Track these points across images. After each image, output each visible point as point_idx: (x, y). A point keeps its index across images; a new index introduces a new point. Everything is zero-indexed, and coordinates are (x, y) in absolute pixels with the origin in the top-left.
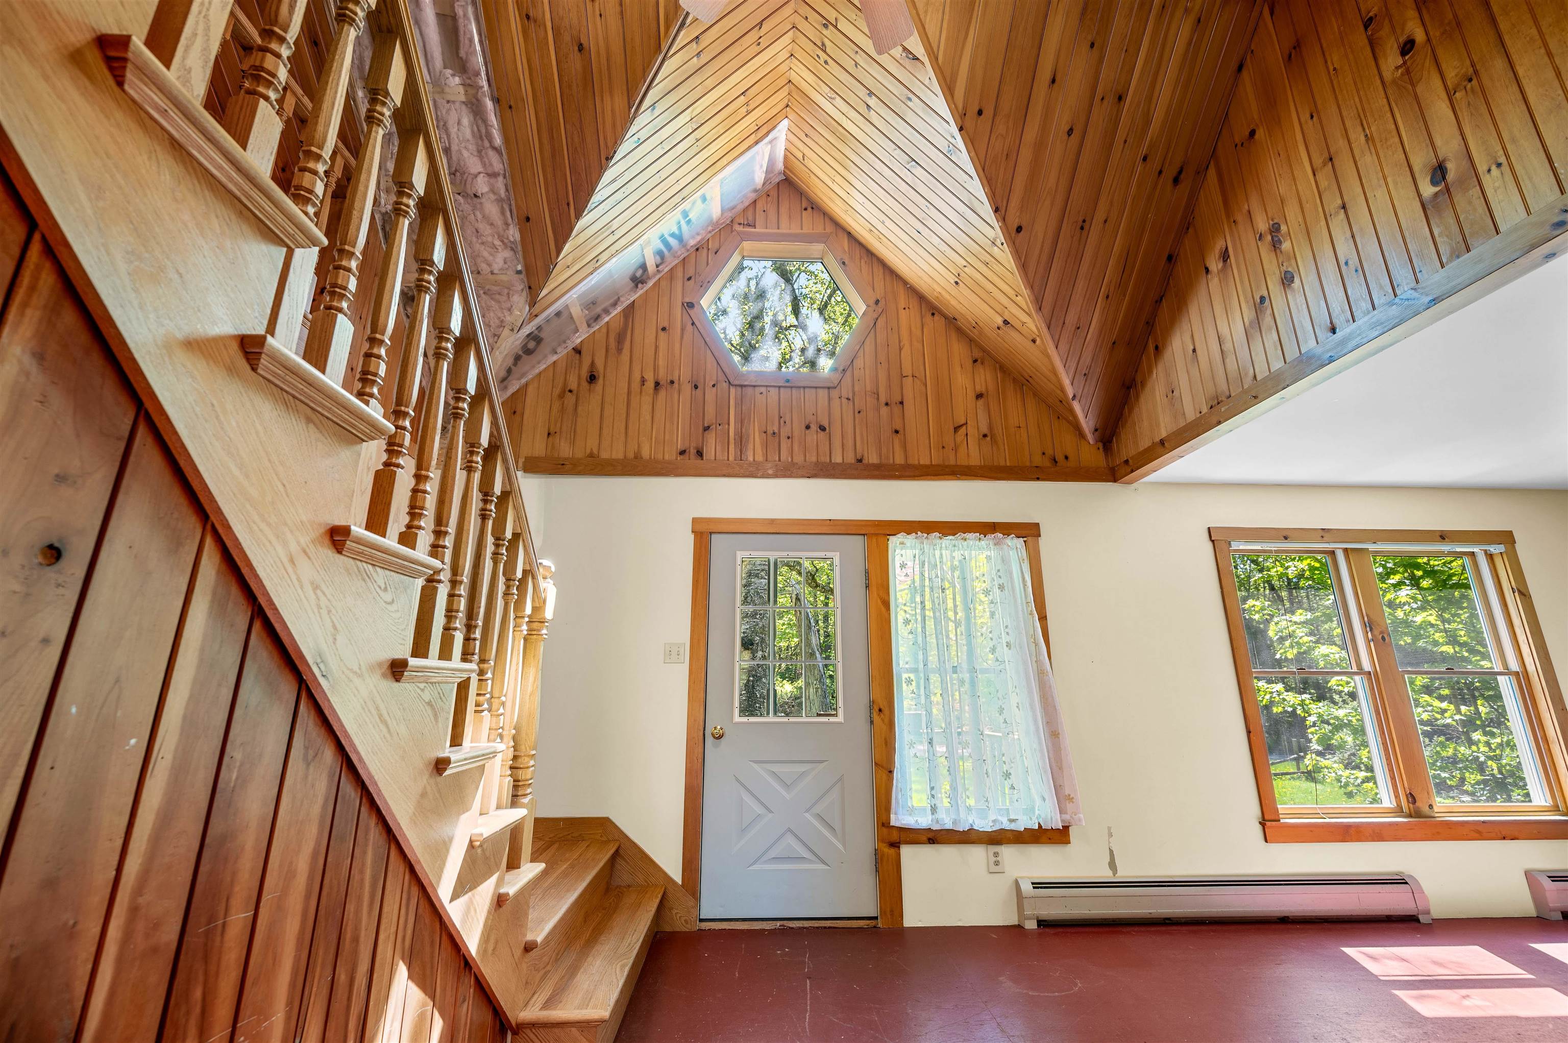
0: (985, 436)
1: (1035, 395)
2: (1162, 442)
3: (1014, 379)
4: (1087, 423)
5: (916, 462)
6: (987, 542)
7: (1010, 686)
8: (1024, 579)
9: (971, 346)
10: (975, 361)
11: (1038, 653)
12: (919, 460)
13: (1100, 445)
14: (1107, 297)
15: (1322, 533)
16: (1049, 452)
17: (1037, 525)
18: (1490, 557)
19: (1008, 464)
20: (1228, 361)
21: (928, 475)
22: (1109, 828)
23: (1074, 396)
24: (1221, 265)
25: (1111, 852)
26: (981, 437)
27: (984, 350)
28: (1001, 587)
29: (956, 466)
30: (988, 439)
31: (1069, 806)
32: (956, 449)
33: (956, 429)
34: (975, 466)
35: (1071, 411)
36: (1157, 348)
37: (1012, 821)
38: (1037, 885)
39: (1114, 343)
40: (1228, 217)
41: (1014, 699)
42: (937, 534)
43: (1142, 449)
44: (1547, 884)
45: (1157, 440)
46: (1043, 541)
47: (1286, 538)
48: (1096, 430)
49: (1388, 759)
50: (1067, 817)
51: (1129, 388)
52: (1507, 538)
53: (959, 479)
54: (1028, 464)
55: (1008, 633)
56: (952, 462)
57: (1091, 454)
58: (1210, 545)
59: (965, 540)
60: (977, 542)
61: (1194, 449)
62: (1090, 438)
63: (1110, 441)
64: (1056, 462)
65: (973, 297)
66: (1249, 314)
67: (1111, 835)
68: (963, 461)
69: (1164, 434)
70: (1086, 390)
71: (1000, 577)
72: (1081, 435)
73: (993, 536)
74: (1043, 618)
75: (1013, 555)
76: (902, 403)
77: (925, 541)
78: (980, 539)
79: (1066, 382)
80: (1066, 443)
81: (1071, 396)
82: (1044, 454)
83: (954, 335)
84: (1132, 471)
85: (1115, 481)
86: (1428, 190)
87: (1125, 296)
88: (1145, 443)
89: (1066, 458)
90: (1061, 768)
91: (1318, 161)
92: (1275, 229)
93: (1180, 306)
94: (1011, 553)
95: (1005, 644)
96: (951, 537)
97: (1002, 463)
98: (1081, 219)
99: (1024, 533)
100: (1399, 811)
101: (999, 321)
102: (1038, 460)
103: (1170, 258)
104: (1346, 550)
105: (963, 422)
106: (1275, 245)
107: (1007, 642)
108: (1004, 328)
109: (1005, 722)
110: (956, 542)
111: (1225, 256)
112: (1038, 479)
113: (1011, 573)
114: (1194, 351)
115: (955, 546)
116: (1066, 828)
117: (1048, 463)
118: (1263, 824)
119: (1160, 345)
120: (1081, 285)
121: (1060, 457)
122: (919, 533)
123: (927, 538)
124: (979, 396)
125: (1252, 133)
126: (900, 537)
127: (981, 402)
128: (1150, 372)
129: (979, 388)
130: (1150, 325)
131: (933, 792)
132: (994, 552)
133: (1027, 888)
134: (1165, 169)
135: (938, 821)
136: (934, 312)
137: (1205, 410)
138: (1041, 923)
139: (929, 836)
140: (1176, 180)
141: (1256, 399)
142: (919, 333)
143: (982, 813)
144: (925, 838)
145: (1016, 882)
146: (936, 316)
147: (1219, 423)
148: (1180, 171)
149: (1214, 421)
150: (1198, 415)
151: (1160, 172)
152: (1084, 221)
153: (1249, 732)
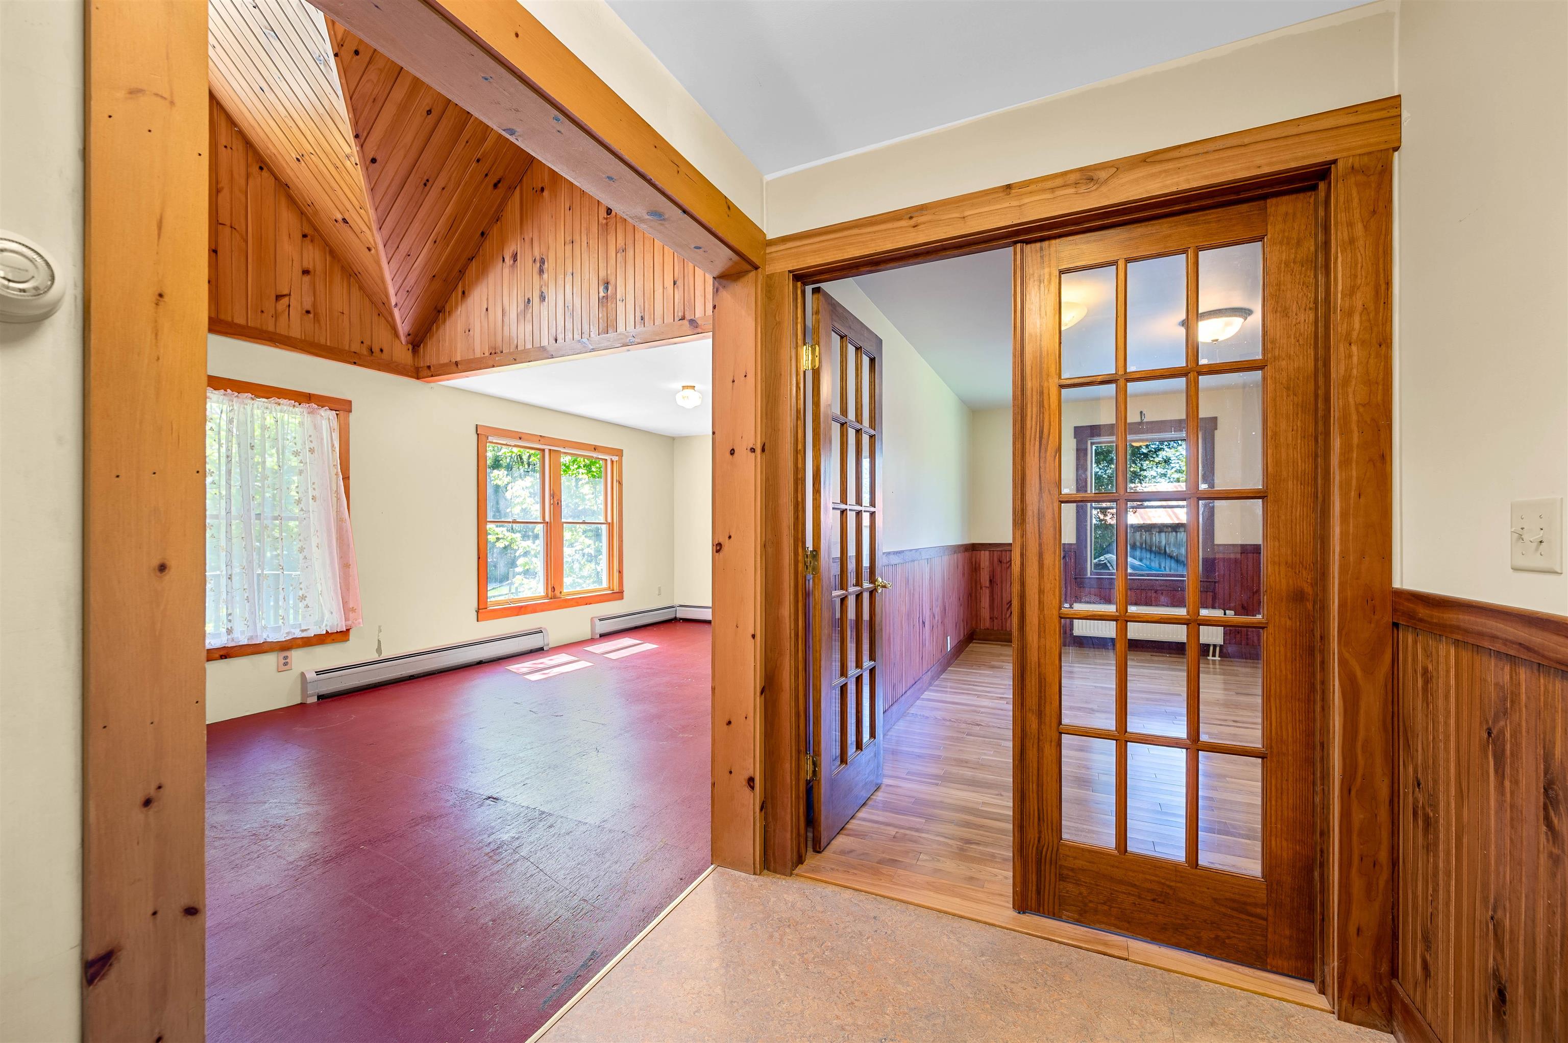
0: (308, 312)
1: (361, 288)
2: (457, 364)
3: (342, 267)
4: (403, 328)
5: (230, 319)
6: (302, 410)
7: (312, 530)
8: (333, 446)
9: (302, 219)
10: (305, 236)
11: (339, 505)
12: (232, 318)
13: (410, 347)
14: (435, 242)
15: (540, 438)
16: (367, 342)
17: (350, 402)
18: (612, 462)
19: (328, 344)
20: (505, 328)
21: (242, 335)
22: (380, 627)
23: (396, 305)
24: (512, 262)
25: (379, 642)
26: (304, 312)
27: (316, 229)
28: (312, 451)
29: (275, 333)
30: (311, 316)
31: (351, 615)
32: (276, 316)
33: (279, 297)
34: (296, 339)
35: (392, 314)
36: (464, 293)
37: (303, 631)
38: (318, 673)
39: (434, 276)
40: (521, 233)
41: (314, 541)
42: (250, 395)
43: (442, 362)
44: (597, 622)
45: (454, 360)
46: (353, 417)
47: (520, 438)
48: (409, 335)
49: (547, 570)
50: (350, 623)
51: (439, 312)
52: (619, 453)
53: (277, 347)
54: (347, 348)
55: (314, 489)
56: (271, 328)
57: (401, 352)
58: (476, 436)
59: (279, 404)
60: (291, 408)
61: (476, 375)
62: (403, 339)
63: (419, 346)
64: (372, 352)
65: (314, 182)
66: (522, 307)
67: (380, 631)
68: (282, 330)
69: (458, 359)
70: (406, 303)
71: (311, 442)
72: (396, 335)
73: (308, 405)
74: (346, 478)
75: (325, 423)
76: (217, 252)
77: (235, 399)
78: (294, 406)
79: (392, 291)
80: (382, 337)
81: (393, 304)
82: (362, 342)
83: (283, 202)
84: (432, 376)
85: (418, 378)
86: (602, 294)
87: (448, 246)
88: (444, 360)
89: (382, 350)
90: (348, 590)
91: (568, 239)
92: (542, 261)
93: (483, 271)
94: (323, 422)
95: (311, 497)
96: (264, 400)
97: (323, 341)
98: (425, 178)
99: (337, 407)
100: (547, 596)
101: (339, 217)
102: (356, 347)
103: (483, 234)
104: (550, 450)
105: (286, 292)
106: (541, 271)
107: (313, 496)
108: (342, 224)
109: (305, 558)
110: (269, 406)
111: (515, 257)
112: (355, 363)
113: (322, 439)
114: (487, 310)
115: (267, 408)
116: (348, 630)
117: (365, 352)
118: (477, 612)
119: (466, 293)
120: (416, 225)
121: (376, 349)
122: (229, 391)
123: (237, 396)
124: (306, 272)
125: (542, 189)
127: (306, 278)
128: (456, 308)
129: (307, 265)
130: (462, 272)
131: (230, 618)
132: (308, 419)
133: (311, 676)
134: (489, 175)
135: (233, 640)
136: (263, 166)
137: (487, 354)
138: (320, 697)
139: (222, 653)
140: (496, 186)
141: (515, 361)
142: (242, 182)
143: (277, 629)
144: (217, 656)
145: (303, 675)
146: (265, 173)
147: (493, 366)
148: (499, 182)
149: (491, 363)
150: (483, 356)
151: (486, 175)
152: (428, 180)
153: (479, 558)
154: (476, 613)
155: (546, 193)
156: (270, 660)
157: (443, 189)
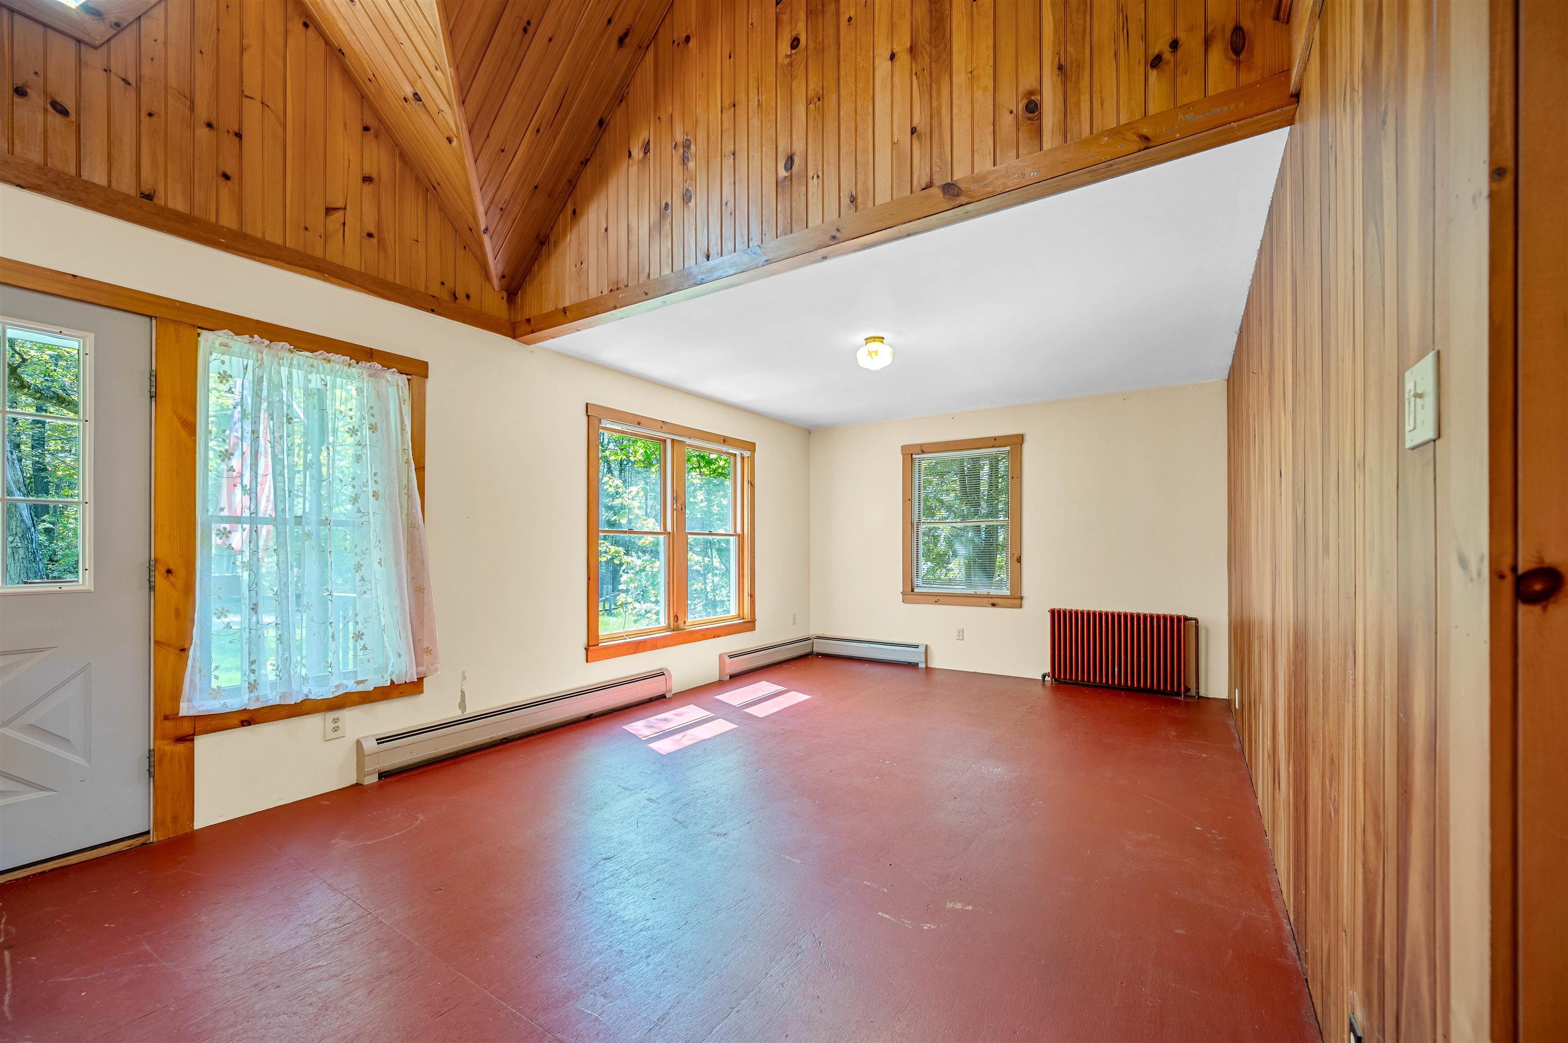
0: (370, 235)
1: (441, 209)
2: (565, 310)
3: (417, 178)
4: (495, 266)
5: (259, 235)
6: (360, 371)
7: (373, 540)
8: (402, 422)
9: (362, 105)
10: (366, 129)
11: (410, 506)
12: (263, 234)
13: (505, 295)
14: (538, 131)
15: (661, 424)
16: (450, 284)
17: (426, 363)
18: (743, 457)
19: (398, 282)
20: (631, 251)
21: (277, 259)
22: (464, 673)
23: (486, 229)
24: (641, 155)
25: (463, 693)
26: (365, 235)
27: (381, 121)
28: (373, 428)
29: (324, 260)
30: (375, 240)
31: (426, 658)
32: (326, 238)
33: (329, 211)
34: (353, 271)
35: (481, 245)
36: (574, 212)
37: (358, 683)
38: (380, 741)
39: (536, 187)
40: (656, 111)
41: (376, 555)
42: (287, 345)
43: (545, 312)
44: (727, 660)
45: (561, 307)
46: (431, 385)
48: (503, 277)
49: (669, 594)
50: (423, 669)
51: (542, 243)
52: (751, 447)
53: (326, 280)
54: (422, 289)
55: (376, 482)
56: (319, 253)
57: (494, 302)
58: (586, 417)
59: (329, 361)
60: (346, 368)
61: (590, 326)
62: (496, 282)
63: (516, 294)
64: (456, 298)
65: (375, 36)
66: (655, 215)
67: (464, 678)
68: (334, 255)
69: (567, 303)
70: (499, 227)
71: (373, 415)
72: (487, 277)
73: (368, 364)
74: (420, 469)
75: (392, 391)
76: (239, 135)
77: (265, 351)
78: (350, 365)
79: (481, 209)
80: (469, 280)
81: (483, 227)
82: (443, 283)
83: (337, 78)
84: (533, 332)
85: (514, 337)
86: (782, 174)
87: (555, 138)
88: (549, 307)
89: (468, 297)
90: (422, 623)
91: (727, 102)
92: (687, 145)
93: (602, 179)
94: (390, 389)
95: (371, 494)
96: (307, 354)
97: (390, 278)
98: (526, 19)
99: (408, 369)
100: (667, 627)
101: (408, 91)
102: (435, 289)
103: (601, 122)
104: (672, 440)
105: (340, 204)
106: (684, 160)
107: (374, 492)
108: (413, 102)
109: (363, 579)
110: (315, 362)
111: (646, 149)
112: (433, 311)
113: (388, 413)
114: (606, 230)
115: (312, 366)
116: (421, 680)
117: (445, 296)
118: (587, 649)
119: (578, 211)
120: (513, 100)
121: (461, 295)
122: (256, 337)
123: (268, 346)
124: (367, 179)
125: (688, 39)
126: (223, 336)
127: (368, 188)
128: (565, 235)
129: (369, 170)
130: (572, 183)
131: (253, 667)
132: (367, 385)
133: (370, 745)
134: (614, 21)
135: (258, 699)
136: (308, 22)
137: (606, 292)
138: (382, 775)
139: (244, 717)
140: (621, 41)
141: (646, 296)
142: (280, 41)
143: (322, 680)
144: (236, 722)
145: (359, 743)
146: (311, 32)
147: (615, 308)
148: (626, 34)
149: (612, 305)
150: (600, 295)
151: (610, 21)
152: (529, 23)
153: (589, 579)
154: (584, 652)
155: (693, 43)
156: (313, 723)
157: (550, 40)
